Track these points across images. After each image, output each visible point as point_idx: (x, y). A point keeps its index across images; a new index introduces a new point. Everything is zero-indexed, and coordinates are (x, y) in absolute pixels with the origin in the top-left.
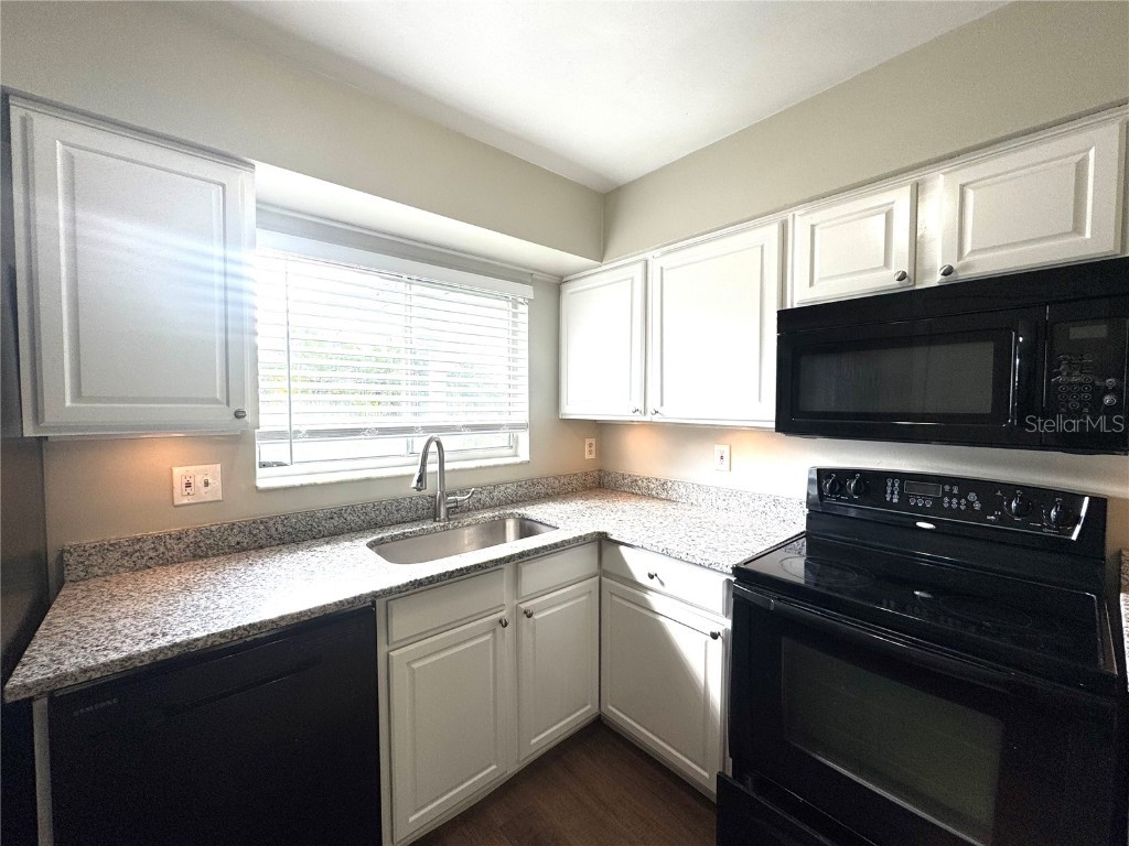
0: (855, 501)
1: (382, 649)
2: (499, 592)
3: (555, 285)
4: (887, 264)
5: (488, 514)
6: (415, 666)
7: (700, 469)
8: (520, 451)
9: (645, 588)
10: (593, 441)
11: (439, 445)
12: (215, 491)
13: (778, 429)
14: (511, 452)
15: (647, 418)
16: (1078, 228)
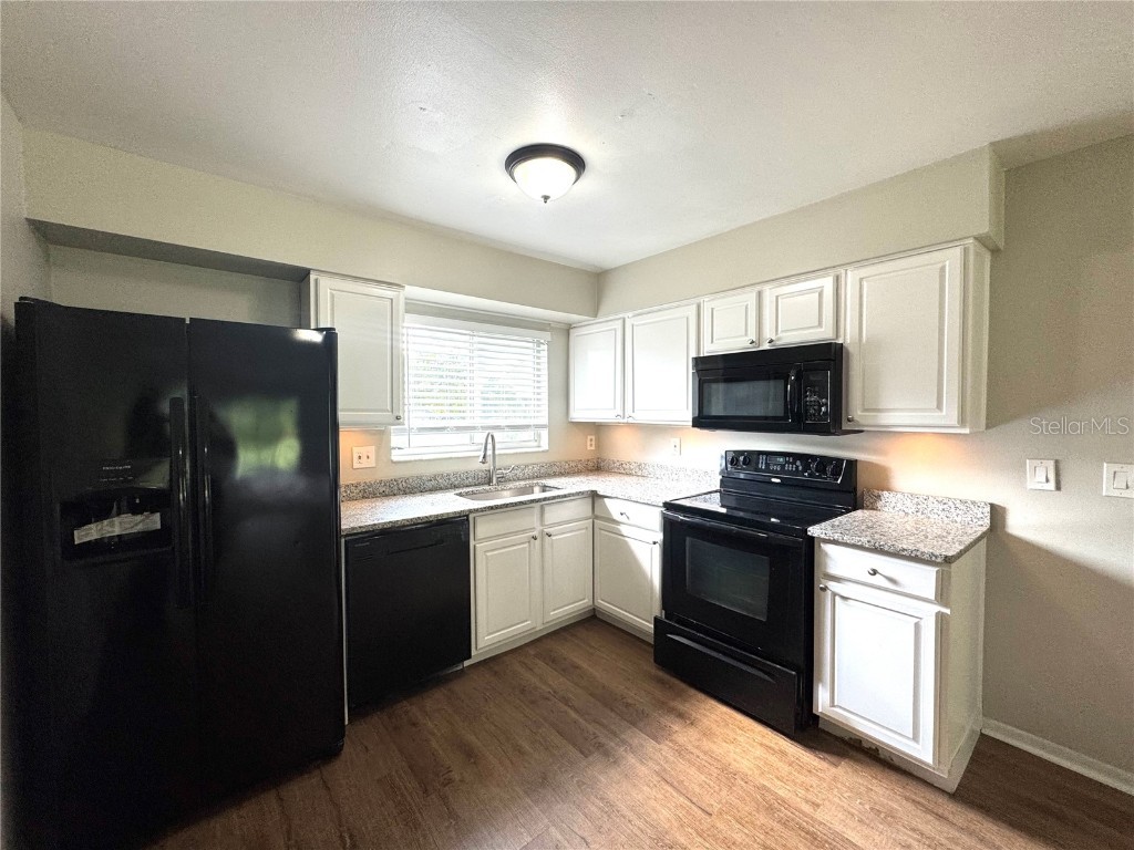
0: (744, 469)
1: (472, 543)
2: (530, 520)
3: (567, 330)
4: (746, 335)
5: (523, 483)
6: (488, 554)
7: (661, 454)
8: (542, 444)
9: (618, 523)
10: (593, 437)
11: (492, 437)
12: (372, 463)
13: (693, 426)
14: (536, 444)
15: (625, 421)
16: (820, 325)
